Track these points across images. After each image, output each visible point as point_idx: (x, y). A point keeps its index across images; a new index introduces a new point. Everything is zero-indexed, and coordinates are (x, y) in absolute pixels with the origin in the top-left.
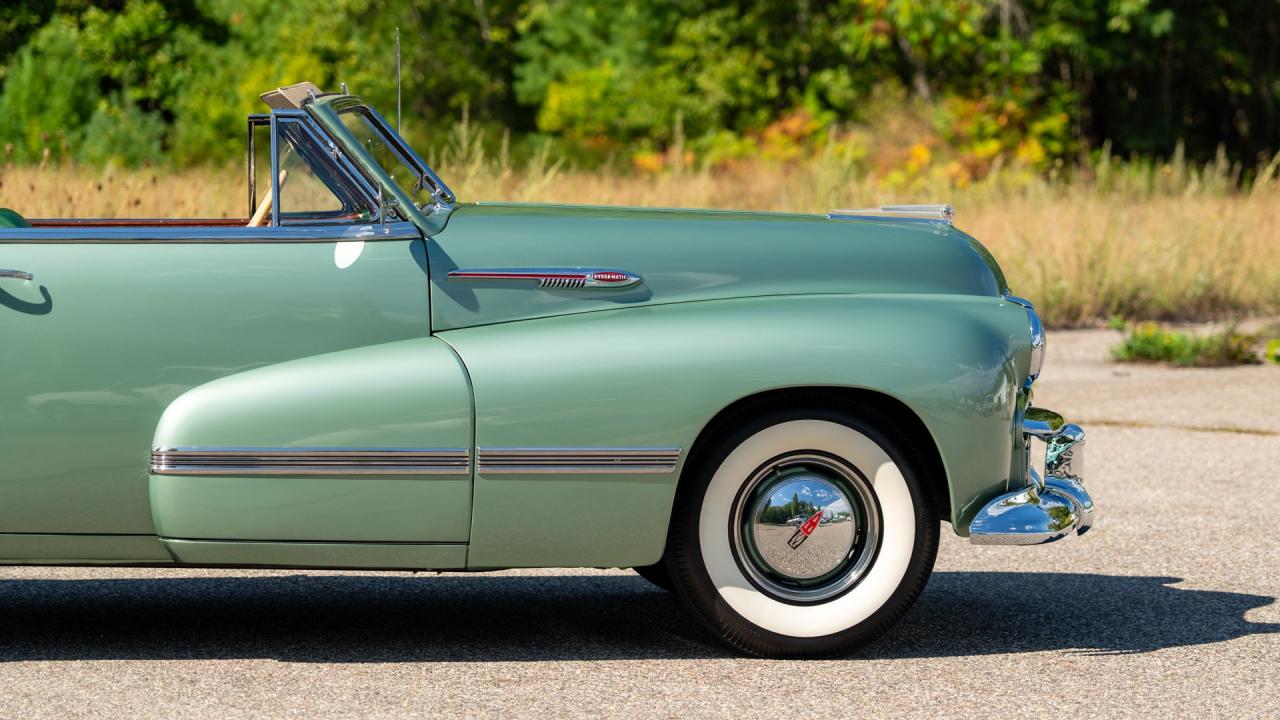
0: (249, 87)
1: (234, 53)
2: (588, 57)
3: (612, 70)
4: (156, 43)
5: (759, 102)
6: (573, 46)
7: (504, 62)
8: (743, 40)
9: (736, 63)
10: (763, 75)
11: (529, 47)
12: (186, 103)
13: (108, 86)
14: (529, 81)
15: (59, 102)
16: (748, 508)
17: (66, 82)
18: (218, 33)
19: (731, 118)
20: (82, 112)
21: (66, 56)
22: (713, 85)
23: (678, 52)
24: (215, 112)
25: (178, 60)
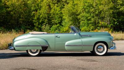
0: (64, 29)
1: (63, 27)
2: (84, 27)
3: (85, 27)
4: (59, 27)
5: (94, 29)
6: (83, 26)
7: (79, 27)
8: (93, 25)
9: (92, 27)
10: (94, 27)
11: (81, 26)
12: (61, 30)
13: (56, 29)
14: (80, 28)
15: (54, 30)
16: (97, 48)
17: (54, 29)
18: (63, 26)
19: (92, 30)
20: (55, 30)
21: (54, 27)
22: (91, 28)
23: (89, 26)
24: (62, 30)
25: (60, 27)
